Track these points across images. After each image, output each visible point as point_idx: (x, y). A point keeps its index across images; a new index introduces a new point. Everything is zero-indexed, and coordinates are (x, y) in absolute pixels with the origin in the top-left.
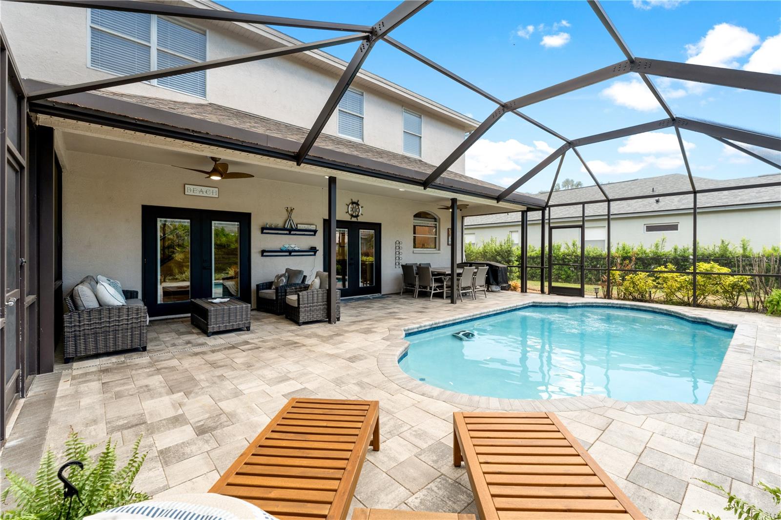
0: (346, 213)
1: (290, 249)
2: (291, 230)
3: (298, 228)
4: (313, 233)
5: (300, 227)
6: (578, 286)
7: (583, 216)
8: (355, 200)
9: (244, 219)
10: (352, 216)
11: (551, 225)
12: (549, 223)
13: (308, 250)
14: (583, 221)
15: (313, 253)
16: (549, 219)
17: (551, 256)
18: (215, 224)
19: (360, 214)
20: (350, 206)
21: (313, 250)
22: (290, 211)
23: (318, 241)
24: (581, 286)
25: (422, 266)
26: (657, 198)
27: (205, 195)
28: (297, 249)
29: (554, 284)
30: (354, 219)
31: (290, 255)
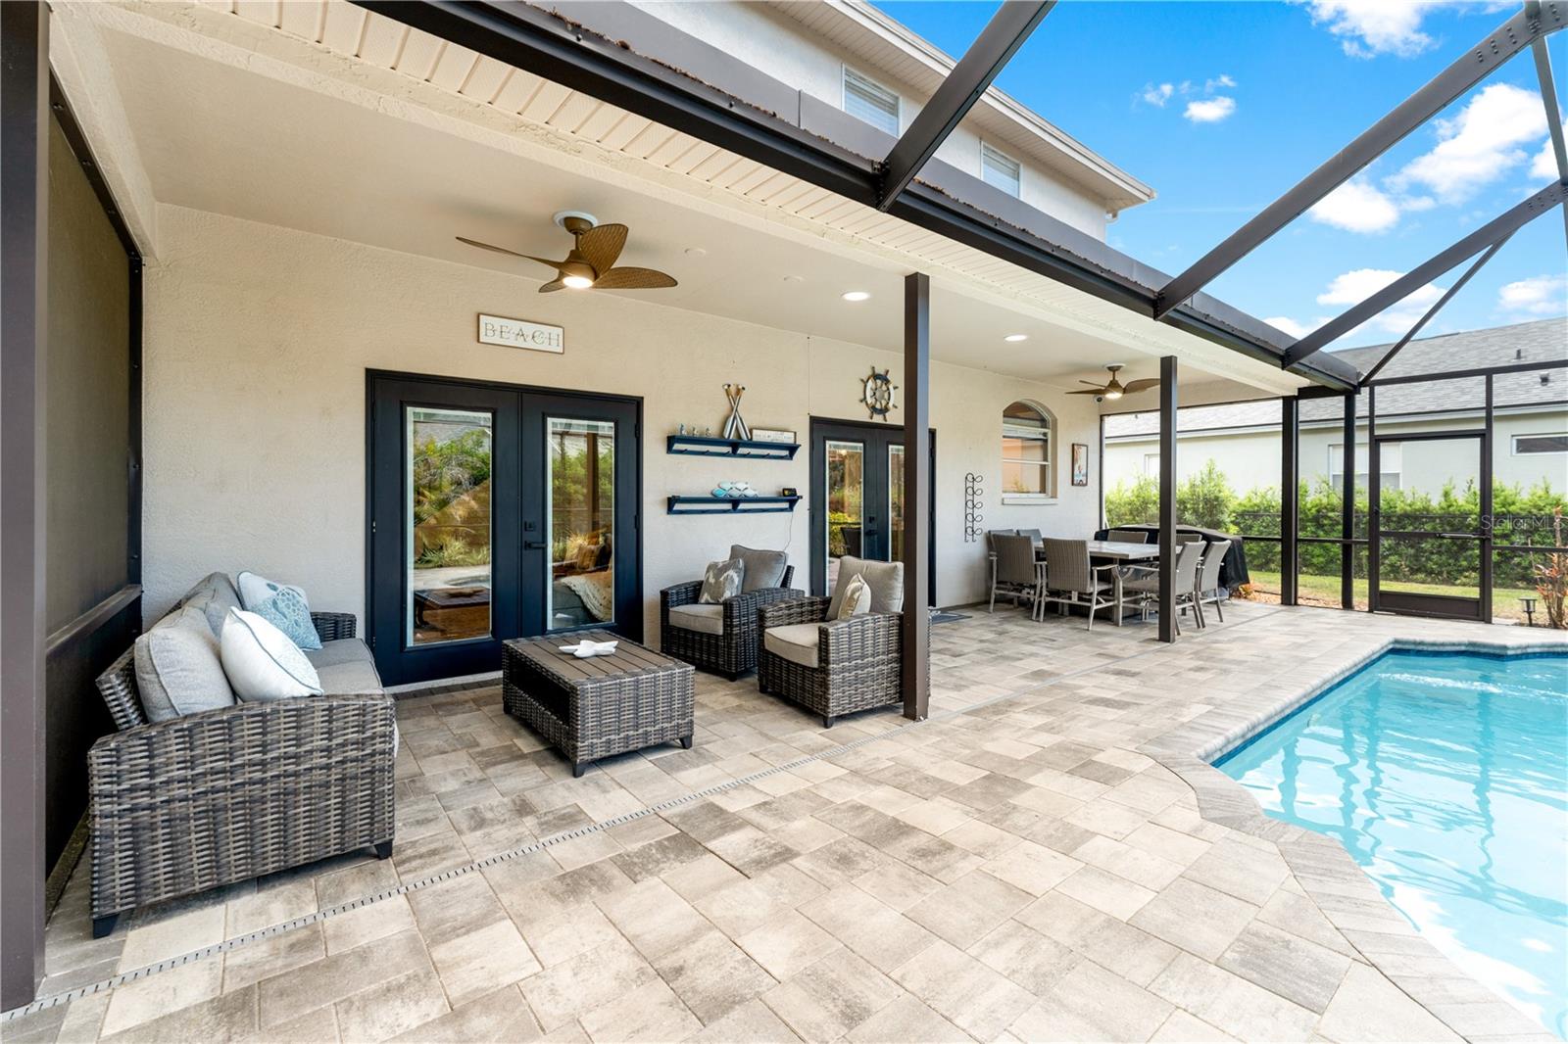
0: (861, 401)
1: (736, 494)
2: (736, 446)
3: (755, 439)
4: (785, 453)
5: (759, 436)
6: (1474, 593)
7: (1489, 407)
8: (880, 371)
9: (626, 412)
10: (874, 410)
11: (1378, 432)
12: (1372, 427)
13: (773, 495)
14: (1489, 420)
15: (786, 505)
16: (1372, 416)
17: (1377, 512)
18: (555, 425)
19: (890, 405)
20: (870, 384)
21: (790, 498)
22: (734, 394)
23: (796, 474)
24: (1482, 593)
25: (1022, 534)
26: (1544, 372)
27: (530, 344)
28: (750, 493)
29: (1385, 586)
30: (878, 419)
31: (735, 509)
